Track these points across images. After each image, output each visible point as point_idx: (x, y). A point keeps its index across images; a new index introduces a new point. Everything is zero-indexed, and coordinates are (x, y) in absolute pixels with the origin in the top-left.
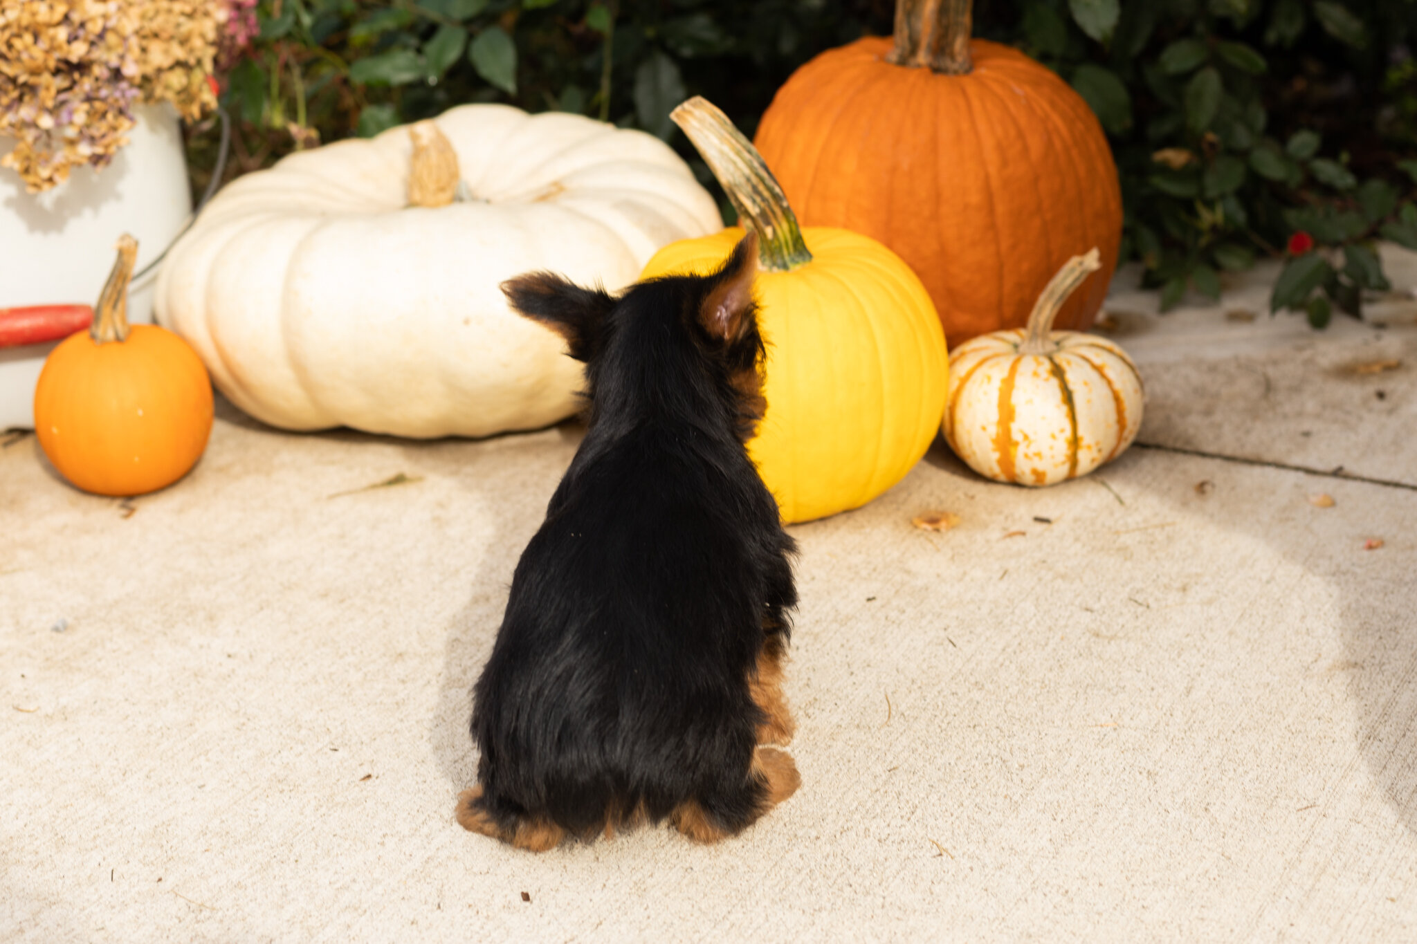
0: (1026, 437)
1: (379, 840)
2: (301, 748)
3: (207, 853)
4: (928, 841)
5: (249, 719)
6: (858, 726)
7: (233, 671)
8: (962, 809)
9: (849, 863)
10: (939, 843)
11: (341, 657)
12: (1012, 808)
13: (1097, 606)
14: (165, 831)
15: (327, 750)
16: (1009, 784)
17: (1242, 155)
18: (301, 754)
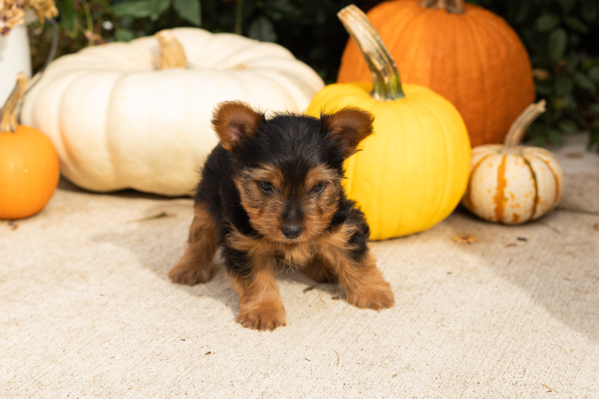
0: (512, 196)
1: (230, 384)
2: (163, 340)
3: (130, 390)
4: (540, 384)
5: (126, 325)
6: (473, 330)
7: (107, 302)
8: (549, 370)
9: (502, 395)
10: (546, 385)
11: (167, 296)
12: (577, 369)
13: (571, 277)
14: (101, 379)
15: (178, 340)
16: (569, 357)
17: (570, 76)
18: (164, 342)
